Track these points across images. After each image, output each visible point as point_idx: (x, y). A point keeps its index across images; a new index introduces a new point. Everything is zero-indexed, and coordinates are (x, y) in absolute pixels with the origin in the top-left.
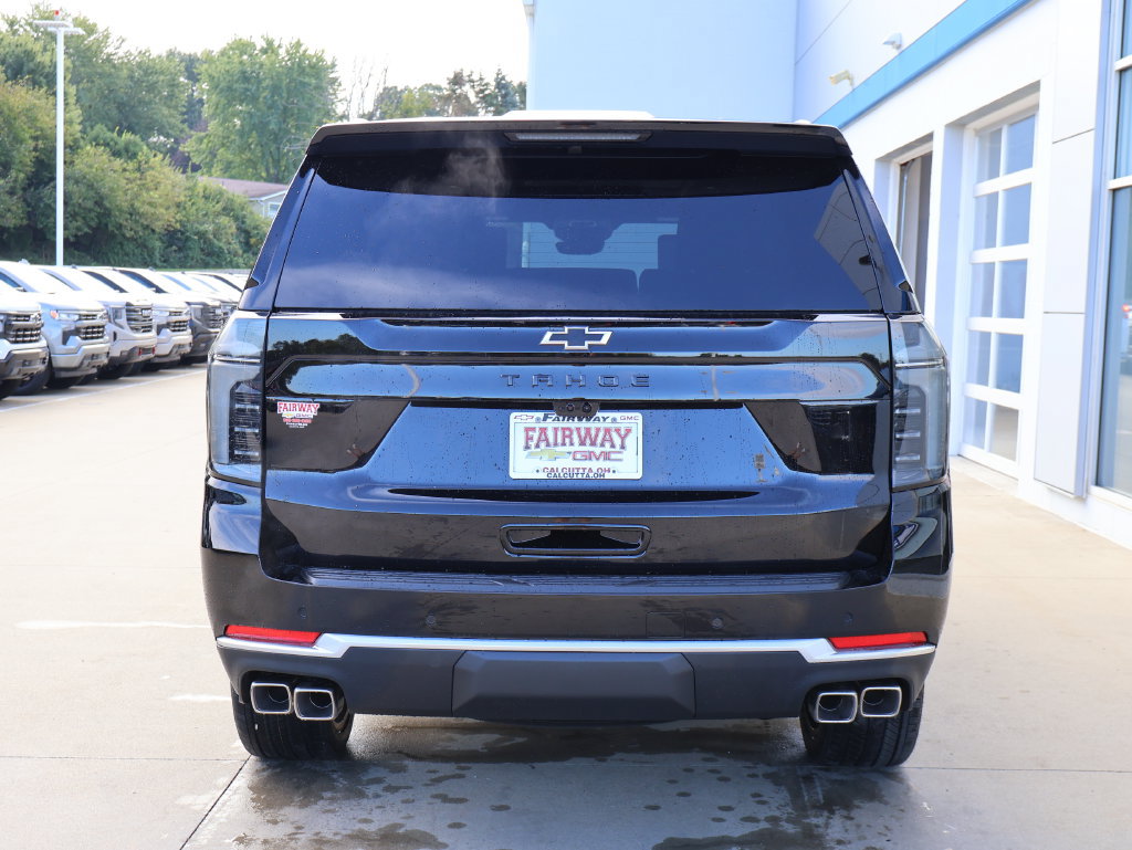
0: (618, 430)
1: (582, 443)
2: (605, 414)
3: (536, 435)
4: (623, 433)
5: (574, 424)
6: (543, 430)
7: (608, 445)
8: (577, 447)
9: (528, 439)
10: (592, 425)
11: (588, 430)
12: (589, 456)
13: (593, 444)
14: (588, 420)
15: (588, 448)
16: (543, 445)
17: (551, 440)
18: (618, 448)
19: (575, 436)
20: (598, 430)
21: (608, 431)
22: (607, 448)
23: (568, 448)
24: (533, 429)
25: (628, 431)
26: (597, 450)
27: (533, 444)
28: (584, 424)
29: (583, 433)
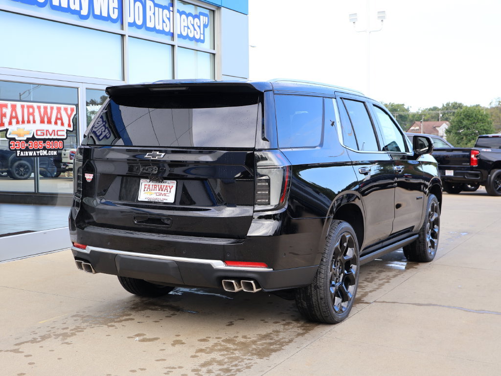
0: (169, 186)
1: (159, 190)
2: (166, 181)
4: (171, 187)
6: (149, 185)
7: (166, 191)
8: (157, 191)
9: (145, 188)
10: (163, 184)
11: (161, 186)
12: (160, 194)
13: (162, 190)
16: (149, 190)
17: (151, 189)
18: (169, 192)
19: (157, 188)
20: (164, 186)
21: (167, 186)
23: (155, 192)
24: (146, 185)
25: (172, 186)
26: (163, 192)
27: (146, 189)
28: (160, 184)
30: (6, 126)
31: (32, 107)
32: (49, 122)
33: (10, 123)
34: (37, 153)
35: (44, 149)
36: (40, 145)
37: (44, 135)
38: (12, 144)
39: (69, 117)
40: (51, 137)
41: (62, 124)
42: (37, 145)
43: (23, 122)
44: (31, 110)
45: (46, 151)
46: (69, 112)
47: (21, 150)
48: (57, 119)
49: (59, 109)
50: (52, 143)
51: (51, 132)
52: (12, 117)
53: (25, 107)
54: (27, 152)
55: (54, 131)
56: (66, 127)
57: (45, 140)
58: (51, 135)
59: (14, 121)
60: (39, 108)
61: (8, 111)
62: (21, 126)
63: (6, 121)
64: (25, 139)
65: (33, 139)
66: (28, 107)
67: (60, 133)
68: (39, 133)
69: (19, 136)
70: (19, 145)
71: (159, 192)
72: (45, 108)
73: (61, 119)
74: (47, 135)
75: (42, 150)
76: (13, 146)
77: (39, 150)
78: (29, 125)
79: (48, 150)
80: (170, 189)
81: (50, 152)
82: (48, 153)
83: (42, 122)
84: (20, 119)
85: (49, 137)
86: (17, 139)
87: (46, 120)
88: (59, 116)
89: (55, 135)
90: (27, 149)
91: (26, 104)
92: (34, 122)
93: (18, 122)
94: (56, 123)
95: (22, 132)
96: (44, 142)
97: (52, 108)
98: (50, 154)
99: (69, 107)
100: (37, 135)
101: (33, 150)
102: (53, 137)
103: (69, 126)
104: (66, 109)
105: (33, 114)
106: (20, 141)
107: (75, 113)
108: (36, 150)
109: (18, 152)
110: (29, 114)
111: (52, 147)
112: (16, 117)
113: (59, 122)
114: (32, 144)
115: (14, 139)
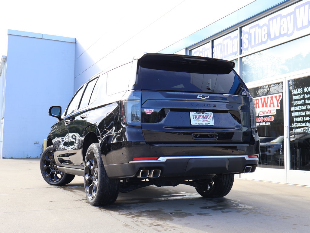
2: (206, 113)
3: (195, 116)
5: (201, 114)
6: (196, 116)
7: (207, 118)
8: (202, 119)
10: (204, 115)
12: (205, 121)
14: (204, 114)
15: (204, 119)
19: (202, 117)
22: (207, 119)
23: (201, 119)
26: (206, 119)
28: (203, 115)
29: (203, 116)
31: (258, 100)
32: (266, 106)
34: (260, 124)
35: (264, 121)
36: (262, 119)
37: (263, 114)
39: (278, 101)
40: (267, 115)
41: (274, 106)
42: (260, 120)
45: (265, 123)
46: (278, 98)
49: (272, 98)
50: (268, 118)
51: (267, 112)
55: (269, 111)
57: (264, 117)
58: (267, 113)
60: (261, 99)
66: (256, 100)
67: (272, 112)
68: (261, 113)
71: (203, 119)
73: (273, 103)
74: (265, 114)
75: (262, 122)
77: (261, 122)
79: (266, 122)
80: (210, 117)
83: (263, 106)
85: (266, 114)
87: (265, 105)
88: (272, 102)
89: (269, 113)
92: (259, 107)
94: (270, 106)
96: (264, 118)
97: (268, 98)
98: (266, 125)
99: (278, 95)
100: (260, 114)
101: (258, 123)
103: (278, 106)
104: (276, 97)
105: (258, 103)
107: (281, 98)
111: (268, 120)
113: (272, 105)
114: (257, 119)
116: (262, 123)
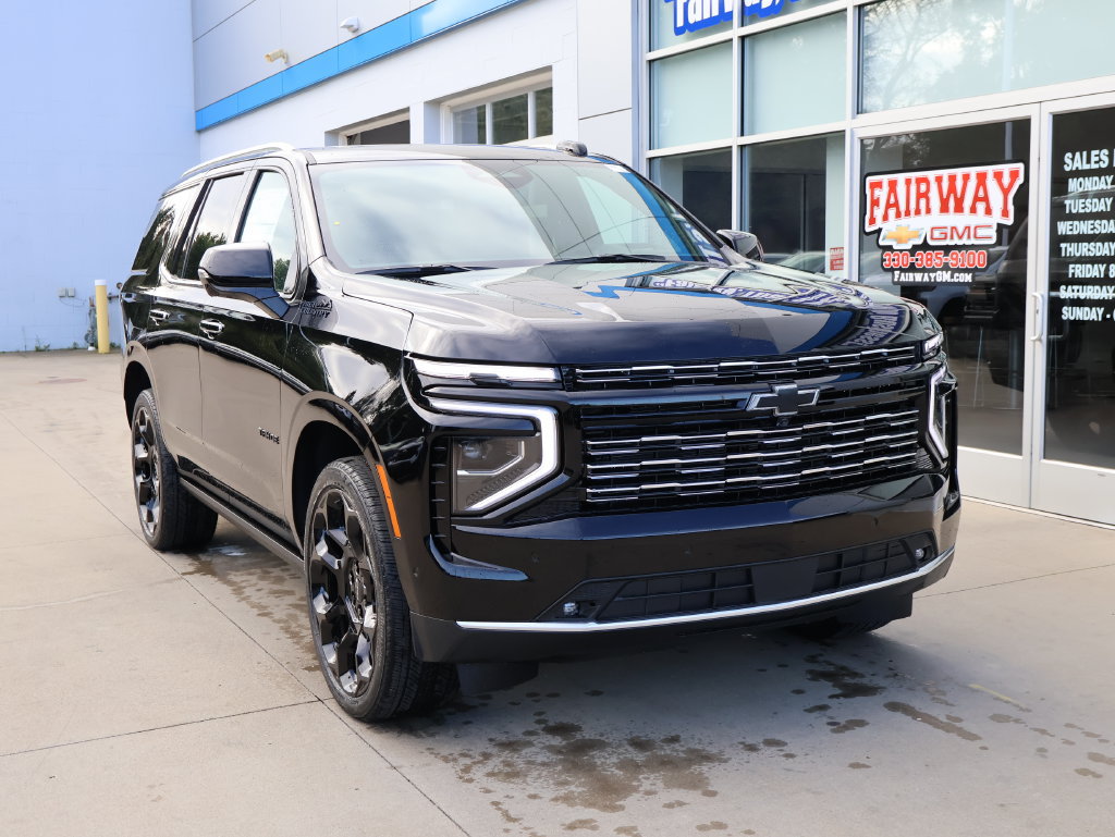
30: (879, 224)
31: (926, 180)
32: (959, 209)
33: (885, 218)
34: (930, 277)
35: (946, 268)
36: (938, 259)
37: (945, 238)
38: (887, 258)
39: (1006, 192)
40: (960, 243)
41: (988, 211)
42: (930, 259)
43: (908, 213)
44: (923, 188)
45: (949, 273)
46: (1006, 180)
47: (901, 270)
48: (976, 199)
49: (982, 178)
50: (962, 255)
51: (960, 231)
52: (888, 206)
53: (913, 182)
54: (911, 274)
55: (969, 227)
56: (997, 218)
57: (947, 249)
58: (960, 237)
59: (892, 212)
60: (939, 180)
61: (882, 194)
62: (904, 221)
63: (879, 212)
64: (910, 247)
65: (925, 246)
66: (919, 181)
67: (981, 232)
68: (936, 234)
69: (899, 241)
70: (898, 260)
72: (952, 179)
73: (986, 199)
74: (952, 238)
75: (942, 270)
76: (887, 262)
77: (934, 270)
78: (918, 218)
79: (954, 271)
81: (956, 275)
82: (952, 277)
83: (944, 209)
84: (903, 207)
85: (956, 241)
86: (895, 248)
87: (952, 204)
88: (981, 194)
89: (969, 237)
90: (912, 268)
91: (913, 175)
92: (928, 211)
93: (898, 215)
94: (973, 210)
95: (904, 234)
96: (946, 254)
97: (966, 177)
98: (956, 281)
99: (1007, 168)
100: (932, 238)
101: (923, 270)
102: (965, 241)
103: (1005, 213)
104: (998, 176)
105: (926, 195)
106: (901, 251)
107: (1020, 180)
108: (929, 271)
109: (897, 273)
110: (920, 196)
111: (963, 264)
112: (896, 205)
113: (981, 206)
114: (922, 259)
115: (890, 248)
116: (939, 272)
